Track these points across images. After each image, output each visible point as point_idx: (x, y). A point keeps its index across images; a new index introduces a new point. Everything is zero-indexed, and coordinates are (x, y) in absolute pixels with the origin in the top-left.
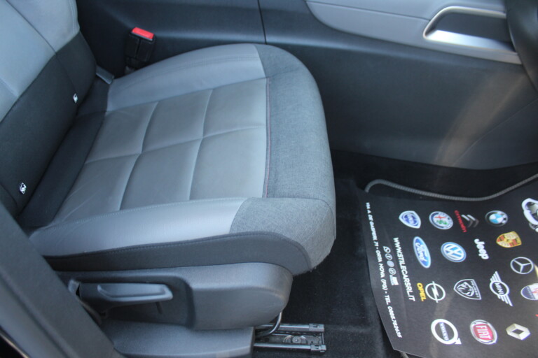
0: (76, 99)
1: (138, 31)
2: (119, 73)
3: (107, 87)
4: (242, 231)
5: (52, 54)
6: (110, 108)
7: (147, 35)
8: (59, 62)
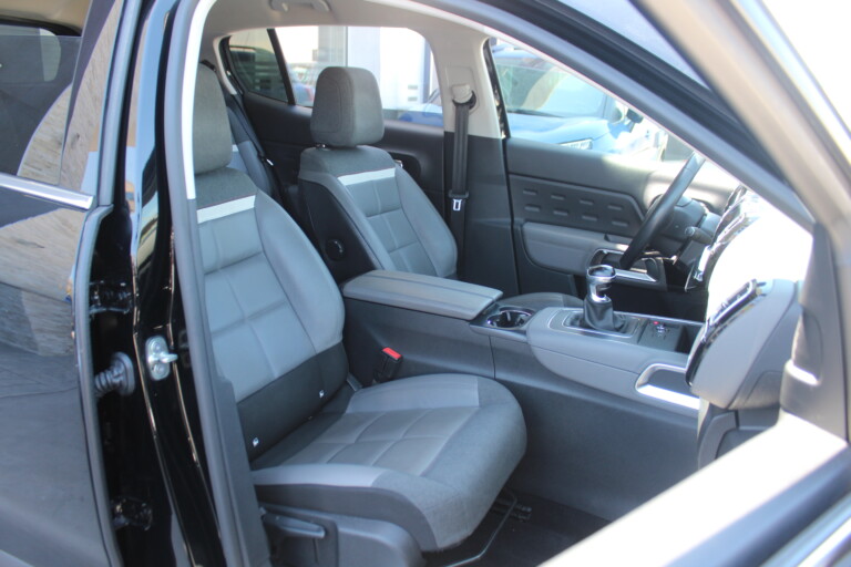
0: (321, 395)
1: (388, 351)
2: (366, 384)
3: (351, 392)
4: (379, 487)
5: (313, 354)
6: (349, 410)
7: (395, 356)
8: (317, 363)
